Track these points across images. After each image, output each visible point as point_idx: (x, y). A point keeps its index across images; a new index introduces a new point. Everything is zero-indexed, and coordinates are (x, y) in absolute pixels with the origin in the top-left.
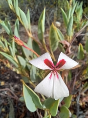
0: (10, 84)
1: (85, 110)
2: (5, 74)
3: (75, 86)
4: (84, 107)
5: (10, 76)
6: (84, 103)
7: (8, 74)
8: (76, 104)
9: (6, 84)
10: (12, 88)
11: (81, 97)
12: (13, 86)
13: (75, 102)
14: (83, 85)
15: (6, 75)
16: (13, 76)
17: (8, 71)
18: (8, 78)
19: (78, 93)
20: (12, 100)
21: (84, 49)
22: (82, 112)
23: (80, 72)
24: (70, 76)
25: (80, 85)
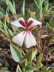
0: (5, 50)
1: (51, 64)
2: (2, 43)
3: (45, 50)
4: (51, 62)
5: (5, 45)
6: (51, 60)
7: (3, 44)
8: (46, 60)
9: (2, 50)
10: (6, 52)
11: (49, 56)
12: (6, 51)
13: (45, 59)
14: (50, 49)
15: (2, 45)
16: (7, 45)
17: (3, 42)
18: (4, 46)
19: (47, 54)
20: (7, 59)
21: (50, 26)
22: (49, 65)
23: (47, 40)
24: (42, 43)
25: (48, 49)
